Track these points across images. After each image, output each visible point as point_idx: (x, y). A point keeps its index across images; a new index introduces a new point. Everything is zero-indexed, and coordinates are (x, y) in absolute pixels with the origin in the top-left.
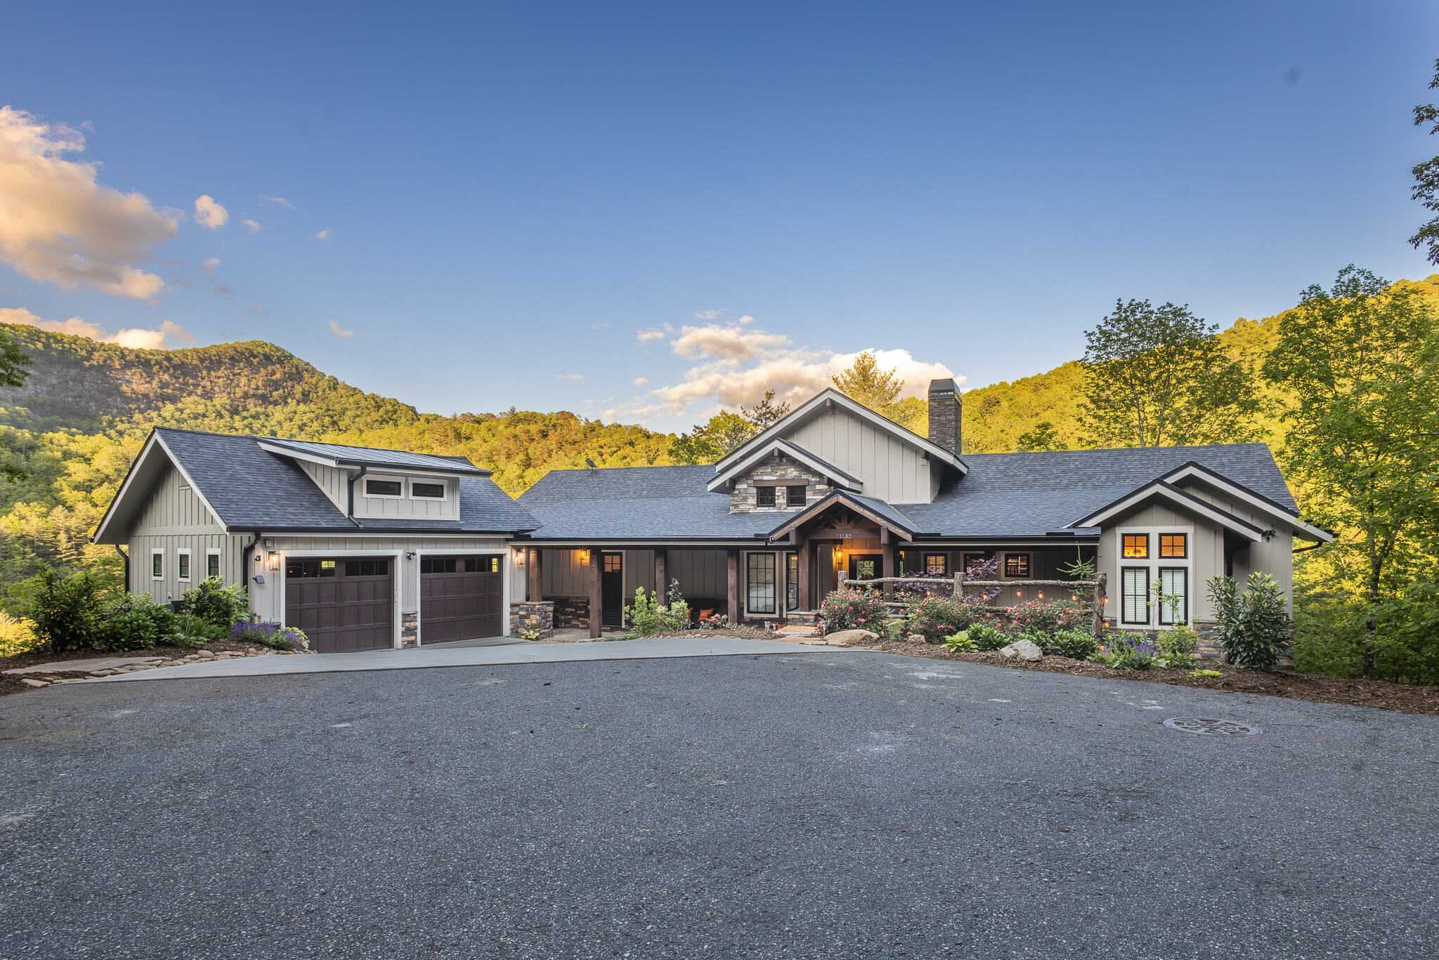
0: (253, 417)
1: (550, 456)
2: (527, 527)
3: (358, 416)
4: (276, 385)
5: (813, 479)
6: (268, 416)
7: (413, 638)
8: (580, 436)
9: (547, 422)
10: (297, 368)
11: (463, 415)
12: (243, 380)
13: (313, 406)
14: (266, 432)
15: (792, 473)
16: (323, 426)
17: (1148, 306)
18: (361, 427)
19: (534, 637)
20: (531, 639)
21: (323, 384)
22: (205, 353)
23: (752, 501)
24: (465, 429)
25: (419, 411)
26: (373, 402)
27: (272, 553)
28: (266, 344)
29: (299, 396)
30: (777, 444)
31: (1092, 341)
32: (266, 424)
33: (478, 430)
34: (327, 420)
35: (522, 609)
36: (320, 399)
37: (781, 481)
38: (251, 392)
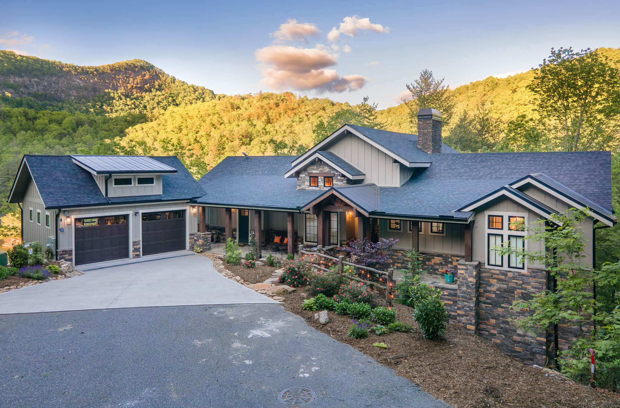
0: (135, 98)
1: (280, 117)
2: (198, 195)
3: (185, 96)
4: (145, 82)
5: (337, 173)
6: (142, 98)
7: (138, 253)
8: (296, 105)
9: (279, 98)
10: (156, 72)
11: (235, 95)
12: (131, 80)
13: (163, 92)
14: (141, 107)
15: (326, 169)
16: (169, 102)
17: (572, 51)
18: (187, 102)
19: (199, 251)
20: (198, 253)
21: (169, 80)
22: (114, 67)
23: (307, 183)
24: (237, 102)
25: (215, 93)
26: (192, 89)
27: (69, 217)
28: (141, 61)
29: (157, 87)
30: (317, 155)
31: (537, 74)
32: (142, 102)
33: (243, 104)
34: (170, 98)
35: (195, 236)
36: (167, 88)
37: (321, 174)
38: (135, 85)
